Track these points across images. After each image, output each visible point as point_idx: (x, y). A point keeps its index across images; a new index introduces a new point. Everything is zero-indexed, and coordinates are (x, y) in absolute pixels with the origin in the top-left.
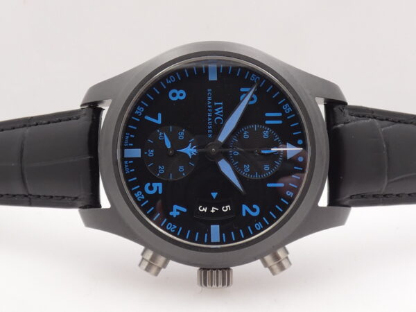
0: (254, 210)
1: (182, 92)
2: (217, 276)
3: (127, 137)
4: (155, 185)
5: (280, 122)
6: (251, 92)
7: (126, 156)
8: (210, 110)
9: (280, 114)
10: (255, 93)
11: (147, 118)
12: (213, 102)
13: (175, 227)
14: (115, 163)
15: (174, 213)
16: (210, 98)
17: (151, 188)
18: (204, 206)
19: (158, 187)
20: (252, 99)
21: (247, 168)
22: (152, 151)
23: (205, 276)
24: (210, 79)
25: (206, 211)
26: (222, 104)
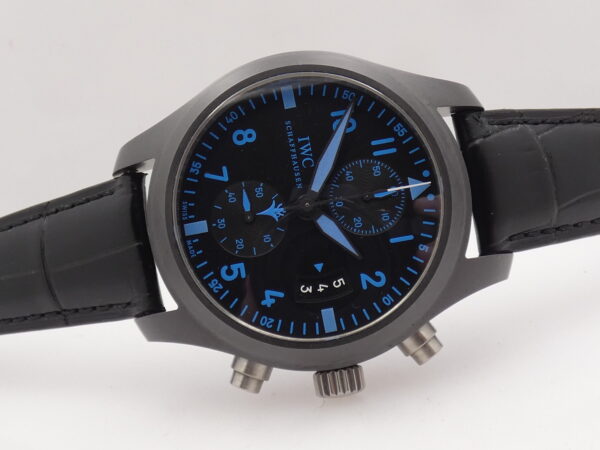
0: (378, 279)
1: (251, 131)
2: (342, 379)
3: (185, 208)
4: (234, 267)
5: (394, 150)
6: (347, 116)
7: (187, 235)
8: (294, 150)
9: (391, 140)
10: (352, 116)
11: (207, 175)
12: (295, 138)
13: (272, 320)
14: (175, 246)
15: (268, 302)
16: (290, 134)
17: (229, 272)
18: (307, 286)
20: (349, 125)
21: (358, 221)
22: (223, 221)
23: (325, 381)
24: (286, 108)
25: (310, 291)
26: (308, 138)
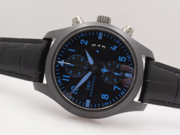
0: (83, 42)
1: (103, 98)
2: (103, 19)
3: (130, 82)
4: (121, 60)
5: (64, 76)
6: (73, 91)
7: (132, 75)
9: (63, 79)
11: (120, 89)
12: (90, 91)
13: (116, 42)
15: (115, 47)
16: (91, 92)
17: (123, 59)
18: (103, 48)
19: (120, 59)
20: (73, 88)
21: (82, 60)
22: (120, 75)
23: (108, 21)
24: (90, 101)
25: (103, 46)
26: (87, 89)
